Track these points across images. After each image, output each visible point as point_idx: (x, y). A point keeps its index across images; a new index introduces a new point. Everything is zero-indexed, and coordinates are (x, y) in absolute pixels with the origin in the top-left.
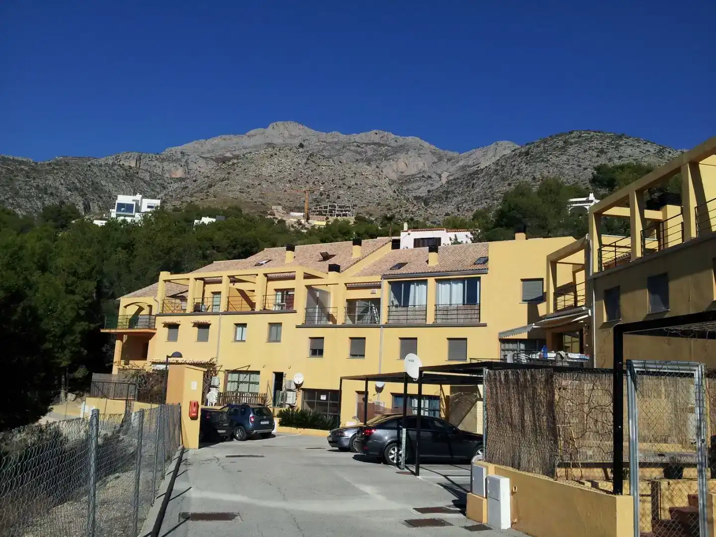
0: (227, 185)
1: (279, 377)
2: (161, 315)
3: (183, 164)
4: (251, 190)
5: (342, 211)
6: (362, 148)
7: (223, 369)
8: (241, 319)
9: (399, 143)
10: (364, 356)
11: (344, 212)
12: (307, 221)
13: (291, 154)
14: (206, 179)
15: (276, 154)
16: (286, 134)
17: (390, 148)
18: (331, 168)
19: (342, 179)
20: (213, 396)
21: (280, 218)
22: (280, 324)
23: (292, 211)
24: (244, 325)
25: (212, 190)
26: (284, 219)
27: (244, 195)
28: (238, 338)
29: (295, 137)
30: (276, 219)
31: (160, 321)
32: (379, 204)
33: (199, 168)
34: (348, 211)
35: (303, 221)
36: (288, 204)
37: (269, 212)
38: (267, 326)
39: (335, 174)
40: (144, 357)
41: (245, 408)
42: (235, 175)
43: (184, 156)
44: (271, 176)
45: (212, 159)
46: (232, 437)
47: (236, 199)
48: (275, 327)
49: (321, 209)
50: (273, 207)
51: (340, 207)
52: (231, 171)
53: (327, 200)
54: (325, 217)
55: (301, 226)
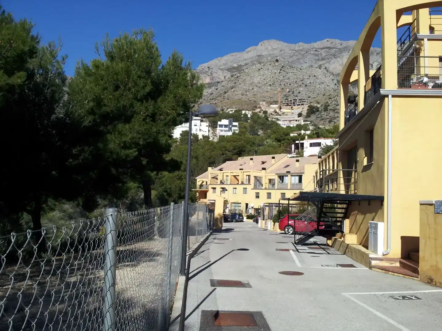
0: (234, 91)
1: (247, 205)
2: (210, 184)
3: (209, 74)
4: (248, 93)
5: (300, 102)
6: (319, 51)
7: (230, 202)
8: (235, 186)
9: (344, 46)
10: (270, 198)
11: (302, 103)
12: (280, 110)
13: (270, 67)
14: (223, 87)
15: (262, 68)
16: (270, 48)
17: (337, 50)
18: (295, 74)
19: (302, 81)
20: (227, 211)
21: (264, 110)
22: (246, 188)
23: (271, 104)
24: (236, 188)
25: (226, 95)
26: (267, 110)
27: (244, 96)
28: (234, 192)
29: (275, 49)
30: (262, 110)
31: (210, 187)
32: (324, 95)
33: (218, 76)
34: (304, 102)
35: (278, 110)
36: (269, 100)
37: (258, 106)
38: (242, 189)
39: (297, 78)
40: (206, 197)
41: (235, 214)
42: (239, 84)
43: (209, 70)
44: (259, 83)
45: (226, 69)
46: (232, 221)
47: (240, 99)
48: (245, 189)
49: (288, 102)
50: (261, 103)
51: (300, 100)
52: (236, 81)
53: (293, 95)
54: (291, 107)
55: (276, 114)
